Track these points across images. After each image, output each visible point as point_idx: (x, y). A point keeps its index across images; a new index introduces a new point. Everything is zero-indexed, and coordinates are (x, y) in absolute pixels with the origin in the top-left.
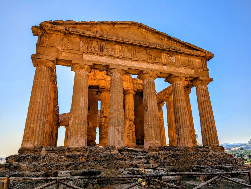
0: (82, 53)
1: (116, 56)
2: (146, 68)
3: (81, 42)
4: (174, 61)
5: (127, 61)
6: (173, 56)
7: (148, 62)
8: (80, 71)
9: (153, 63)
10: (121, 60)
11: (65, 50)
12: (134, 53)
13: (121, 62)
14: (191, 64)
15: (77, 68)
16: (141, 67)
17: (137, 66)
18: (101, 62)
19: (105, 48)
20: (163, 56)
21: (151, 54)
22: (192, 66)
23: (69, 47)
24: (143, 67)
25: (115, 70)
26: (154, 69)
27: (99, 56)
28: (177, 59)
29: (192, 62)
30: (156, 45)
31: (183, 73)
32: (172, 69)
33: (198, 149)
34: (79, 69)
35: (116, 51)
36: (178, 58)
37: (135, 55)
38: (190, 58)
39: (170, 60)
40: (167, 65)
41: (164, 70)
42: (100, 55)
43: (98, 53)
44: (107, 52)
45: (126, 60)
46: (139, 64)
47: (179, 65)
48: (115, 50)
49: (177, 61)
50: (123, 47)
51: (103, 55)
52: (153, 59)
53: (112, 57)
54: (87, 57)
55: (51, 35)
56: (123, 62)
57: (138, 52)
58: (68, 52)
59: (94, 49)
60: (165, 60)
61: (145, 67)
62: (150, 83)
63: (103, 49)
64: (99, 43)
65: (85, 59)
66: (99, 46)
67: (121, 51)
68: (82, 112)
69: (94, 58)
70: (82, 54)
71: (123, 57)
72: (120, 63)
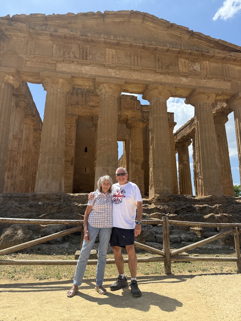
0: (55, 62)
1: (107, 64)
2: (153, 80)
3: (55, 46)
4: (199, 70)
5: (122, 72)
6: (198, 63)
7: (157, 71)
8: (53, 88)
9: (164, 74)
10: (114, 69)
11: (30, 58)
12: (134, 59)
13: (114, 72)
14: (226, 73)
15: (49, 84)
16: (145, 79)
17: (139, 78)
18: (83, 74)
19: (90, 54)
20: (181, 62)
21: (162, 60)
22: (228, 76)
23: (36, 53)
24: (148, 80)
25: (105, 85)
26: (166, 82)
27: (80, 65)
28: (204, 67)
29: (227, 71)
30: (168, 45)
31: (212, 88)
32: (195, 82)
33: (231, 200)
34: (51, 84)
35: (107, 57)
36: (205, 65)
37: (136, 62)
38: (225, 65)
39: (191, 68)
40: (186, 77)
41: (182, 83)
42: (82, 64)
43: (78, 60)
44: (93, 59)
45: (123, 70)
46: (143, 75)
47: (206, 75)
48: (105, 56)
49: (204, 70)
50: (117, 50)
51: (86, 64)
52: (164, 68)
53: (101, 66)
54: (62, 68)
55: (11, 38)
56: (118, 72)
57: (141, 58)
58: (35, 61)
59: (74, 55)
60: (184, 68)
61: (151, 80)
62: (159, 103)
63: (87, 56)
64: (80, 46)
65: (59, 69)
66: (81, 50)
67: (114, 57)
68: (55, 146)
69: (73, 68)
70: (56, 64)
71: (117, 65)
72: (113, 75)
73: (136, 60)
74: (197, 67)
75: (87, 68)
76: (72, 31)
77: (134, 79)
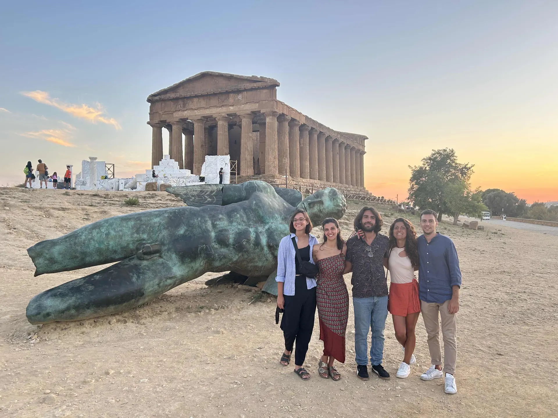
0: (173, 113)
1: (194, 108)
3: (172, 104)
4: (241, 99)
5: (201, 110)
6: (241, 94)
7: (217, 106)
9: (221, 107)
10: (197, 110)
12: (206, 101)
17: (209, 112)
18: (184, 116)
19: (187, 103)
20: (231, 98)
22: (257, 99)
23: (165, 110)
27: (182, 112)
28: (243, 96)
32: (237, 108)
36: (244, 94)
37: (207, 103)
38: (256, 91)
39: (237, 99)
40: (233, 106)
41: (230, 110)
42: (184, 110)
43: (182, 109)
44: (188, 107)
45: (201, 109)
46: (210, 110)
47: (244, 102)
48: (193, 104)
51: (186, 110)
52: (221, 103)
53: (191, 110)
54: (176, 115)
56: (199, 112)
57: (210, 100)
59: (180, 106)
63: (185, 105)
64: (183, 101)
66: (183, 103)
67: (197, 102)
69: (180, 114)
71: (198, 107)
72: (197, 113)
73: (207, 101)
74: (240, 97)
75: (186, 112)
76: (175, 95)
77: (206, 114)
